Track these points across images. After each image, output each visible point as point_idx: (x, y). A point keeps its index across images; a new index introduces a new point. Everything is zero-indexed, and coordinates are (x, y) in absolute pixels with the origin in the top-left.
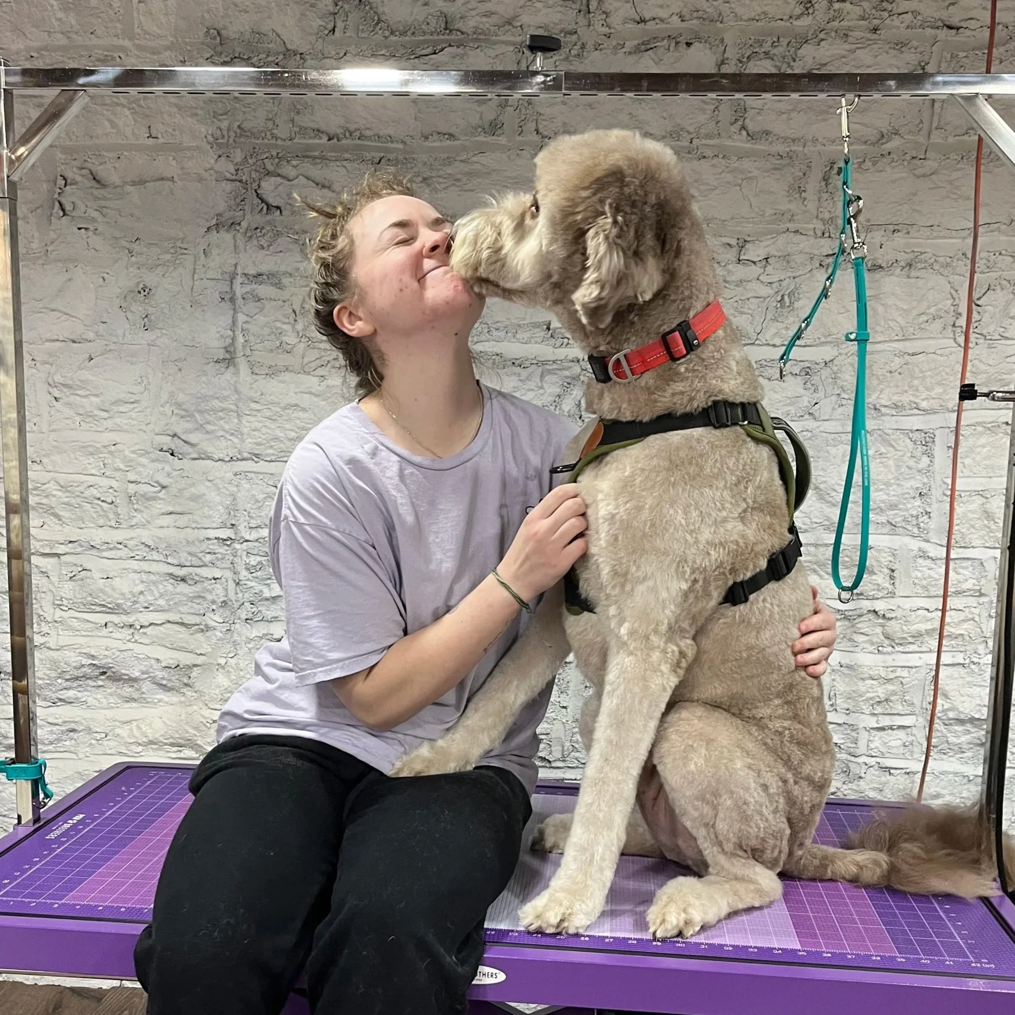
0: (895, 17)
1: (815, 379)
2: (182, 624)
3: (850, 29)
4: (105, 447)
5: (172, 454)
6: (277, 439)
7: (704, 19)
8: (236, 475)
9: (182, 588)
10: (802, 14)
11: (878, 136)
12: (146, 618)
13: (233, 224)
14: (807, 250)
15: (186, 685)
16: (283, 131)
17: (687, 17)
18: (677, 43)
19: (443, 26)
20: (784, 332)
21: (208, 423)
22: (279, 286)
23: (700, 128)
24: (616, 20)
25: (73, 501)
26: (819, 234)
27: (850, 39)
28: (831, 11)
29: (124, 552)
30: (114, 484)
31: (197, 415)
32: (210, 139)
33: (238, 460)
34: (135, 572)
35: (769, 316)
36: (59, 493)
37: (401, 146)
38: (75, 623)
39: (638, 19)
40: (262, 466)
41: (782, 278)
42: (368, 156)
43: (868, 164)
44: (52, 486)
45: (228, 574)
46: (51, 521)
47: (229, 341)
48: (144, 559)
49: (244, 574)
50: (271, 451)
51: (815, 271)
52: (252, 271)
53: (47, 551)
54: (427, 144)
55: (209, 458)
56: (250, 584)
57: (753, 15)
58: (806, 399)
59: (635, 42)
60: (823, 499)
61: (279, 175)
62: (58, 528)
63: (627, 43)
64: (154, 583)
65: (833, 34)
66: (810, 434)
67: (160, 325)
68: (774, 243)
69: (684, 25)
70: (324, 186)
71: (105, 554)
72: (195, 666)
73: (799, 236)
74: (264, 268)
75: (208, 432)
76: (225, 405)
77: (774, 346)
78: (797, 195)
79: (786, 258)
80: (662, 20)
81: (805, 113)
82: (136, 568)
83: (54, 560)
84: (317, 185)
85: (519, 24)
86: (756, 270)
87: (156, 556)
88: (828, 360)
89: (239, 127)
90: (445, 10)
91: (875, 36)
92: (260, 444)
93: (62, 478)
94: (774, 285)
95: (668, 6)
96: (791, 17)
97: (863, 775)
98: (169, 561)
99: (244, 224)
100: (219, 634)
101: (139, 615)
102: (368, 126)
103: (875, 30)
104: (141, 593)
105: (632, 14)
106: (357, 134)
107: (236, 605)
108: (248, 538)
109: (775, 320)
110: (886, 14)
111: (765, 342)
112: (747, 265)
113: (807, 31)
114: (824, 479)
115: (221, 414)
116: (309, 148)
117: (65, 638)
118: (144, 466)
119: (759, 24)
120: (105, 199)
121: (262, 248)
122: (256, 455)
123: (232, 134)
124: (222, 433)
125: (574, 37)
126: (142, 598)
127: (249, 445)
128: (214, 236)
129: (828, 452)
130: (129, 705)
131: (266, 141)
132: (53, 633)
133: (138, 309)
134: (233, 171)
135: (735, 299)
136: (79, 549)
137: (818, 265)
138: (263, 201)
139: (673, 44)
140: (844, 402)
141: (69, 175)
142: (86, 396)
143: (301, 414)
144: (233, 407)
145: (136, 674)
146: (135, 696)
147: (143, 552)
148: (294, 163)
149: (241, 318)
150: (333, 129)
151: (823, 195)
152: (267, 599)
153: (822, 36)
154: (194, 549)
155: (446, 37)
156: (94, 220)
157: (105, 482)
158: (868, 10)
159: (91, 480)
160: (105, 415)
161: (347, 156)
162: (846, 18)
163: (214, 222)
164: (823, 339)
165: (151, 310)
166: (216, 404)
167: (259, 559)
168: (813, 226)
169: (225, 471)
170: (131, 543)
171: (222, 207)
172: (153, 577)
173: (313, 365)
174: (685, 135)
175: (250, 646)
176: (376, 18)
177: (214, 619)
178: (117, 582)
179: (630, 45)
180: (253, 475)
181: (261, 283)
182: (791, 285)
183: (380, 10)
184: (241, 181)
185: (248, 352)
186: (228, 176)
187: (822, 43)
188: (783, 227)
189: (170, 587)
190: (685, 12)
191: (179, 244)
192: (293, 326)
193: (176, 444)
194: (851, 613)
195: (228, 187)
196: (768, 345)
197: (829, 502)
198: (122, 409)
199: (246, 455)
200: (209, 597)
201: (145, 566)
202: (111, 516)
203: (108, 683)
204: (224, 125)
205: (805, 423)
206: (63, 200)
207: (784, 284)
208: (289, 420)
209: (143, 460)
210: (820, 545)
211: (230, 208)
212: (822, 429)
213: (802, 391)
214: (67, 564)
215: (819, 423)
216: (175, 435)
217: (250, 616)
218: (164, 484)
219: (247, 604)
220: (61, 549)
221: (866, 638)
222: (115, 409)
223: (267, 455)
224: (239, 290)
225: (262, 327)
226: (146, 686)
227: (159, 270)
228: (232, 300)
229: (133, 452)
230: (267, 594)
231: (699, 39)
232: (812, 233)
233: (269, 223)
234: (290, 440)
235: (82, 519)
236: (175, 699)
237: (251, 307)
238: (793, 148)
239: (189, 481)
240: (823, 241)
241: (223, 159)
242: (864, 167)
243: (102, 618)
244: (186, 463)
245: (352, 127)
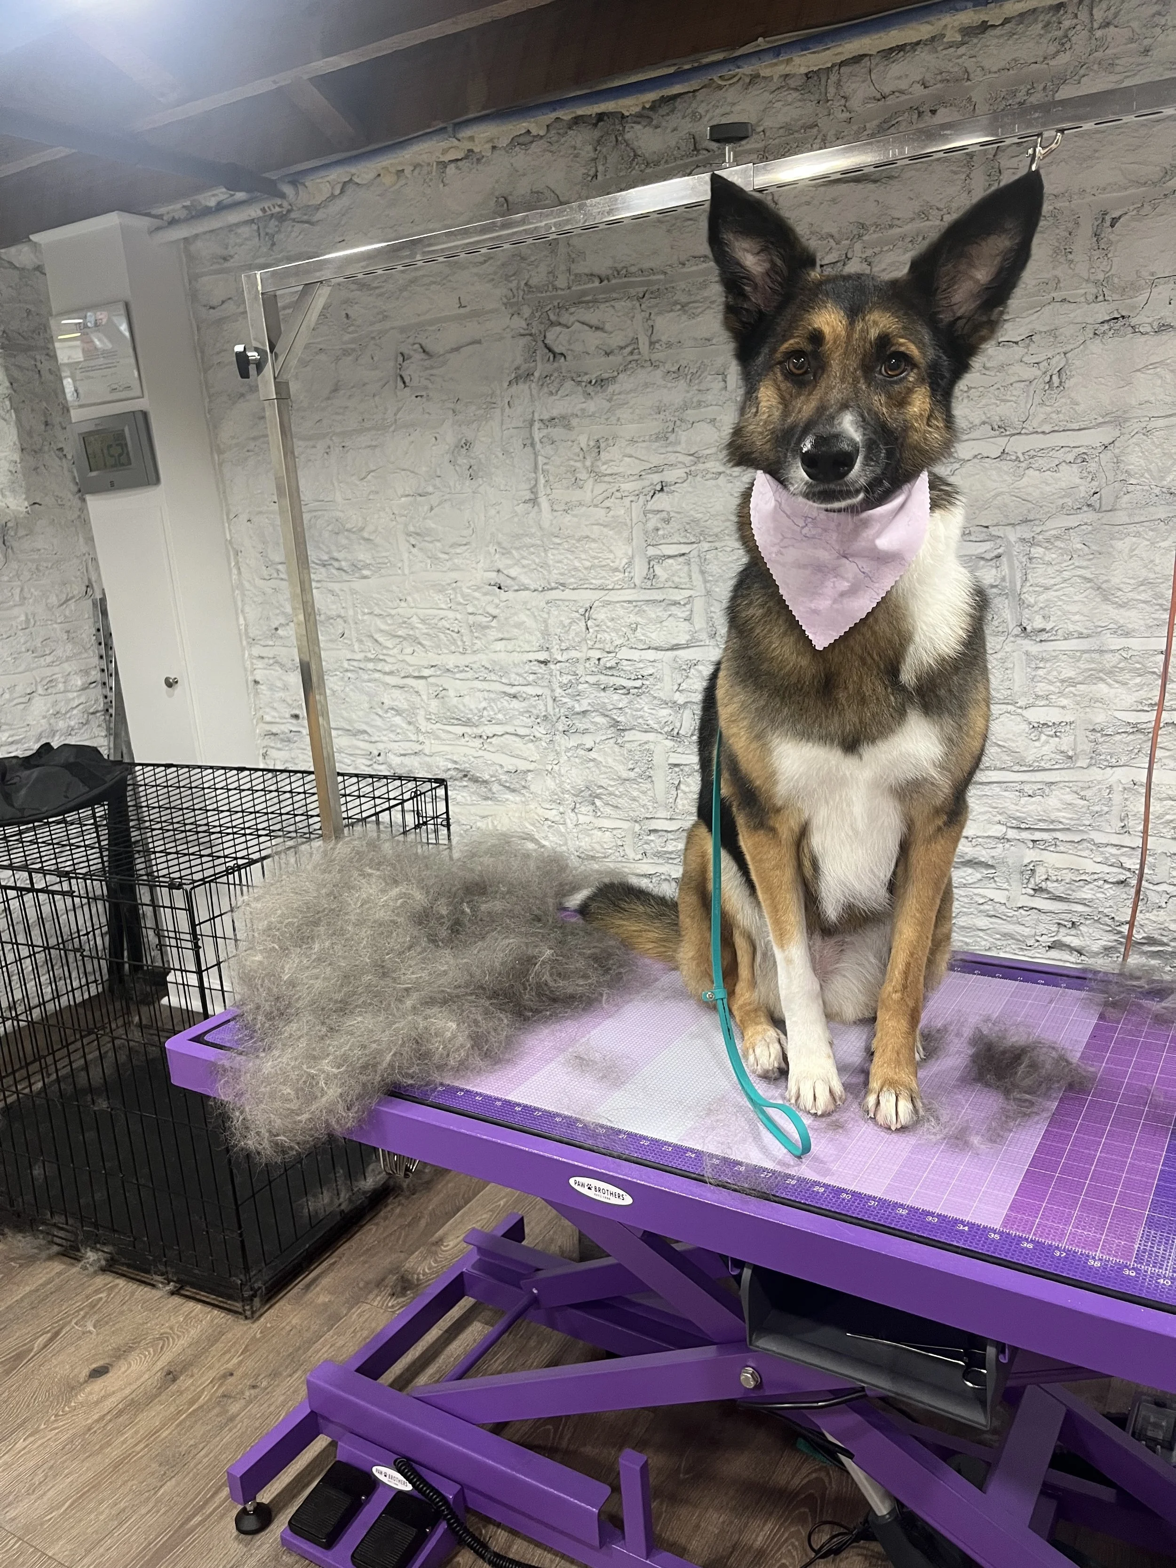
0: (1169, 32)
1: (1093, 466)
2: (516, 735)
3: (1116, 57)
4: (449, 584)
5: (500, 588)
6: (576, 569)
7: (948, 81)
8: (547, 603)
9: (515, 703)
10: (1058, 52)
11: (1162, 174)
12: (489, 730)
13: (529, 375)
14: (1079, 320)
15: (524, 787)
16: (562, 282)
17: (932, 82)
18: (920, 114)
19: (692, 148)
20: (1054, 416)
21: (523, 558)
22: (568, 427)
23: (951, 201)
24: (855, 103)
25: (431, 632)
26: (1091, 298)
27: (1118, 69)
28: (1093, 41)
29: (470, 674)
30: (459, 616)
31: (514, 552)
32: (505, 300)
33: (549, 589)
34: (479, 690)
35: (1037, 400)
36: (420, 626)
37: (662, 277)
38: (443, 735)
39: (879, 96)
40: (568, 594)
41: (1050, 356)
42: (633, 292)
43: (1147, 208)
44: (415, 619)
45: (547, 692)
46: (419, 648)
47: (533, 482)
48: (485, 680)
49: (558, 692)
50: (572, 580)
51: (1088, 342)
52: (546, 417)
53: (416, 674)
54: (685, 270)
55: (527, 589)
56: (565, 700)
57: (1002, 64)
58: (1082, 488)
59: (876, 122)
60: (1108, 600)
61: (560, 324)
62: (424, 654)
63: (868, 125)
64: (494, 700)
65: (1096, 67)
66: (1090, 528)
67: (481, 474)
68: (1038, 318)
69: (927, 91)
70: (597, 328)
71: (457, 676)
72: (529, 771)
73: (1066, 305)
74: (555, 413)
75: (524, 567)
76: (533, 541)
77: (1043, 433)
78: (1062, 260)
79: (1053, 333)
80: (902, 92)
81: (1067, 163)
82: (480, 687)
83: (422, 682)
84: (591, 327)
85: (761, 129)
86: (1019, 351)
87: (494, 677)
88: (1106, 443)
89: (526, 284)
90: (693, 131)
91: (1148, 59)
92: (562, 574)
93: (421, 612)
94: (1041, 365)
95: (907, 76)
96: (1045, 58)
97: (1164, 905)
98: (504, 680)
99: (537, 374)
100: (544, 744)
101: (485, 728)
102: (632, 262)
103: (1146, 51)
104: (485, 709)
105: (872, 92)
106: (624, 272)
107: (555, 719)
108: (559, 658)
109: (1042, 404)
110: (1158, 30)
111: (1031, 429)
112: (1010, 347)
113: (1066, 70)
114: (1106, 578)
115: (532, 549)
116: (584, 293)
117: (437, 747)
118: (478, 599)
119: (1011, 72)
120: (432, 368)
121: (551, 393)
122: (563, 585)
123: (521, 293)
124: (534, 566)
125: (815, 130)
126: (485, 713)
127: (555, 576)
128: (514, 388)
129: (1112, 546)
130: (485, 803)
131: (548, 294)
132: (427, 742)
133: (462, 461)
134: (525, 326)
135: (996, 386)
136: (439, 673)
137: (1091, 335)
138: (550, 350)
139: (916, 116)
140: (1131, 488)
141: (406, 352)
142: (431, 542)
143: (593, 545)
144: (539, 542)
145: (487, 777)
146: (490, 795)
147: (484, 674)
148: (573, 310)
149: (541, 460)
150: (603, 271)
151: (1094, 253)
152: (578, 713)
153: (1082, 72)
154: (520, 671)
155: (695, 158)
156: (426, 388)
157: (451, 614)
158: (1137, 30)
159: (442, 613)
160: (446, 557)
161: (614, 295)
162: (1111, 45)
163: (513, 375)
164: (1100, 420)
165: (473, 462)
166: (527, 540)
167: (570, 677)
168: (1083, 291)
169: (539, 600)
170: (474, 666)
171: (519, 360)
172: (493, 696)
173: (601, 498)
174: (935, 212)
175: (569, 754)
176: (632, 154)
177: (540, 731)
178: (466, 700)
179: (872, 125)
180: (560, 603)
181: (555, 426)
182: (1058, 362)
183: (636, 144)
184: (531, 335)
185: (549, 491)
186: (522, 331)
187: (1084, 80)
188: (1049, 297)
189: (505, 703)
190: (928, 77)
191: (489, 399)
192: (584, 463)
193: (501, 579)
194: (1144, 726)
195: (523, 341)
196: (1037, 432)
197: (1116, 603)
198: (458, 551)
199: (553, 585)
200: (535, 712)
201: (485, 685)
202: (459, 643)
203: (470, 784)
204: (514, 285)
205: (1085, 515)
206: (403, 374)
207: (1053, 362)
208: (584, 551)
209: (477, 594)
210: (1106, 651)
211: (525, 361)
212: (1104, 521)
213: (1078, 481)
214: (432, 684)
215: (1101, 515)
216: (499, 571)
217: (566, 728)
218: (494, 614)
219: (563, 718)
220: (426, 673)
221: (1168, 753)
222: (452, 551)
223: (571, 584)
224: (537, 436)
225: (559, 467)
226: (496, 787)
227: (475, 425)
228: (533, 445)
229: (469, 588)
230: (578, 709)
231: (944, 104)
232: (1083, 299)
233: (556, 370)
234: (586, 568)
235: (439, 647)
236: (518, 799)
237: (549, 450)
238: (1058, 205)
239: (513, 611)
240: (1096, 306)
241: (515, 316)
242: (1143, 212)
243: (460, 730)
244: (510, 595)
245: (619, 266)
